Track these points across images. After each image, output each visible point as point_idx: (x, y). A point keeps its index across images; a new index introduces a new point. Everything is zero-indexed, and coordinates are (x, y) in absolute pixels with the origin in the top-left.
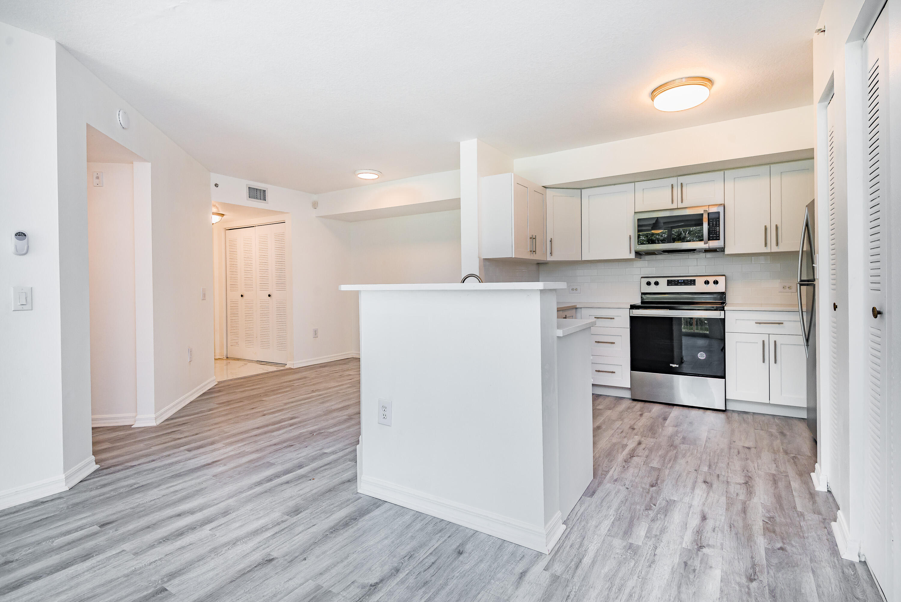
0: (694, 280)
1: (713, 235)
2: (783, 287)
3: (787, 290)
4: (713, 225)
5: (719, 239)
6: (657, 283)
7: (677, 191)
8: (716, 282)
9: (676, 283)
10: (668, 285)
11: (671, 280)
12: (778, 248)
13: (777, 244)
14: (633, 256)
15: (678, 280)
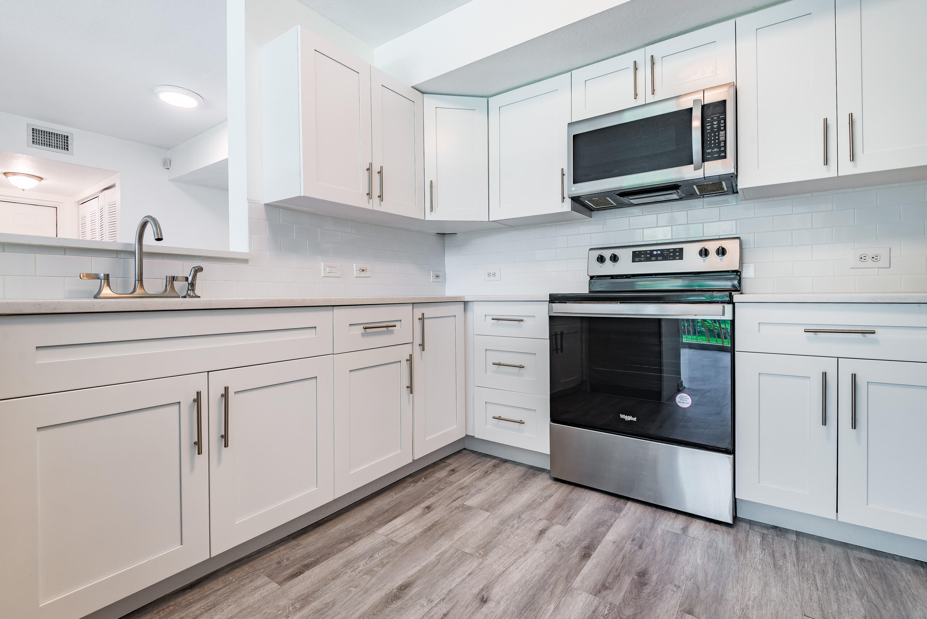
0: (681, 250)
1: (713, 148)
2: (859, 258)
3: (870, 263)
4: (712, 128)
5: (725, 157)
6: (614, 258)
7: (644, 73)
8: (722, 252)
9: (648, 256)
10: (634, 261)
11: (640, 252)
12: (855, 166)
13: (853, 158)
14: (567, 206)
15: (652, 251)
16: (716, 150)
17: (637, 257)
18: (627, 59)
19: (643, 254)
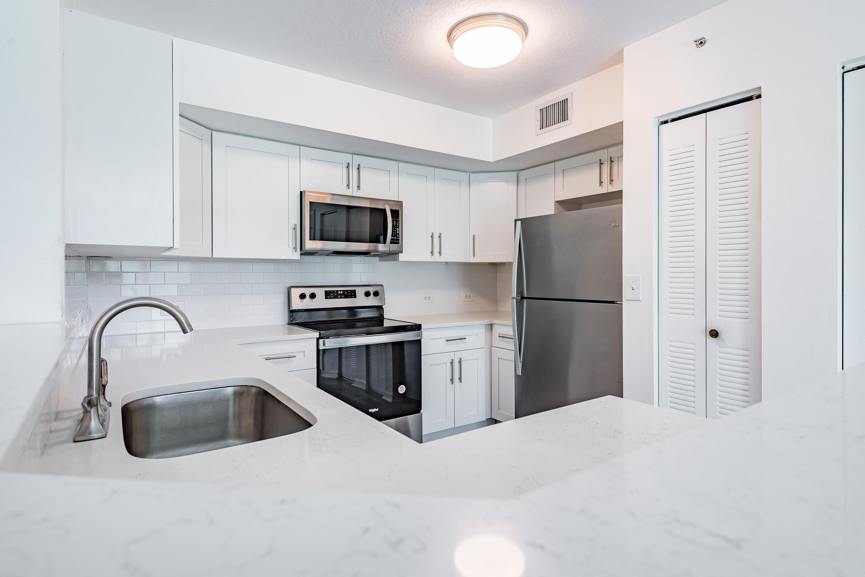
0: (355, 291)
6: (312, 296)
8: (376, 294)
9: (335, 294)
10: (326, 298)
11: (330, 291)
14: (297, 255)
15: (337, 291)
16: (395, 238)
17: (328, 295)
18: (348, 158)
19: (332, 293)
